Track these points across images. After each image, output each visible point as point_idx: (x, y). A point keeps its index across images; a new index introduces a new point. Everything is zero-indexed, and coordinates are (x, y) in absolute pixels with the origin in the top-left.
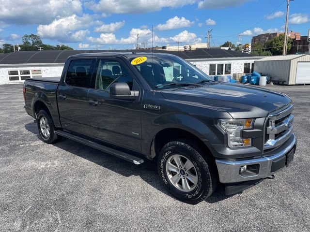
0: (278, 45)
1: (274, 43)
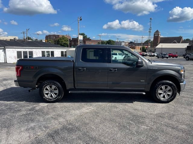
0: (62, 42)
1: (60, 40)
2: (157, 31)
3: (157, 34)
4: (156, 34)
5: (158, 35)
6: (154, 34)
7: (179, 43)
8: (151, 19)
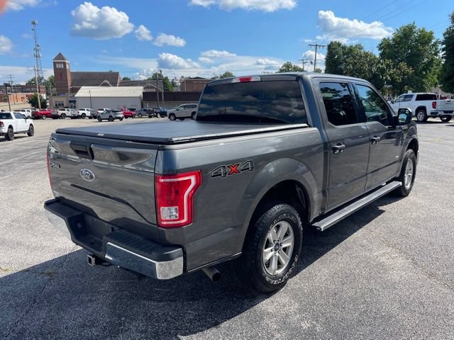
2: (60, 56)
3: (61, 63)
4: (59, 63)
5: (65, 66)
6: (55, 64)
7: (116, 86)
8: (34, 23)
